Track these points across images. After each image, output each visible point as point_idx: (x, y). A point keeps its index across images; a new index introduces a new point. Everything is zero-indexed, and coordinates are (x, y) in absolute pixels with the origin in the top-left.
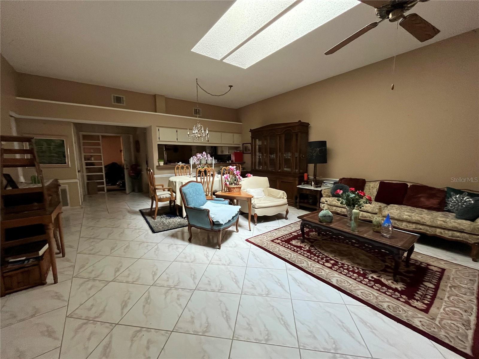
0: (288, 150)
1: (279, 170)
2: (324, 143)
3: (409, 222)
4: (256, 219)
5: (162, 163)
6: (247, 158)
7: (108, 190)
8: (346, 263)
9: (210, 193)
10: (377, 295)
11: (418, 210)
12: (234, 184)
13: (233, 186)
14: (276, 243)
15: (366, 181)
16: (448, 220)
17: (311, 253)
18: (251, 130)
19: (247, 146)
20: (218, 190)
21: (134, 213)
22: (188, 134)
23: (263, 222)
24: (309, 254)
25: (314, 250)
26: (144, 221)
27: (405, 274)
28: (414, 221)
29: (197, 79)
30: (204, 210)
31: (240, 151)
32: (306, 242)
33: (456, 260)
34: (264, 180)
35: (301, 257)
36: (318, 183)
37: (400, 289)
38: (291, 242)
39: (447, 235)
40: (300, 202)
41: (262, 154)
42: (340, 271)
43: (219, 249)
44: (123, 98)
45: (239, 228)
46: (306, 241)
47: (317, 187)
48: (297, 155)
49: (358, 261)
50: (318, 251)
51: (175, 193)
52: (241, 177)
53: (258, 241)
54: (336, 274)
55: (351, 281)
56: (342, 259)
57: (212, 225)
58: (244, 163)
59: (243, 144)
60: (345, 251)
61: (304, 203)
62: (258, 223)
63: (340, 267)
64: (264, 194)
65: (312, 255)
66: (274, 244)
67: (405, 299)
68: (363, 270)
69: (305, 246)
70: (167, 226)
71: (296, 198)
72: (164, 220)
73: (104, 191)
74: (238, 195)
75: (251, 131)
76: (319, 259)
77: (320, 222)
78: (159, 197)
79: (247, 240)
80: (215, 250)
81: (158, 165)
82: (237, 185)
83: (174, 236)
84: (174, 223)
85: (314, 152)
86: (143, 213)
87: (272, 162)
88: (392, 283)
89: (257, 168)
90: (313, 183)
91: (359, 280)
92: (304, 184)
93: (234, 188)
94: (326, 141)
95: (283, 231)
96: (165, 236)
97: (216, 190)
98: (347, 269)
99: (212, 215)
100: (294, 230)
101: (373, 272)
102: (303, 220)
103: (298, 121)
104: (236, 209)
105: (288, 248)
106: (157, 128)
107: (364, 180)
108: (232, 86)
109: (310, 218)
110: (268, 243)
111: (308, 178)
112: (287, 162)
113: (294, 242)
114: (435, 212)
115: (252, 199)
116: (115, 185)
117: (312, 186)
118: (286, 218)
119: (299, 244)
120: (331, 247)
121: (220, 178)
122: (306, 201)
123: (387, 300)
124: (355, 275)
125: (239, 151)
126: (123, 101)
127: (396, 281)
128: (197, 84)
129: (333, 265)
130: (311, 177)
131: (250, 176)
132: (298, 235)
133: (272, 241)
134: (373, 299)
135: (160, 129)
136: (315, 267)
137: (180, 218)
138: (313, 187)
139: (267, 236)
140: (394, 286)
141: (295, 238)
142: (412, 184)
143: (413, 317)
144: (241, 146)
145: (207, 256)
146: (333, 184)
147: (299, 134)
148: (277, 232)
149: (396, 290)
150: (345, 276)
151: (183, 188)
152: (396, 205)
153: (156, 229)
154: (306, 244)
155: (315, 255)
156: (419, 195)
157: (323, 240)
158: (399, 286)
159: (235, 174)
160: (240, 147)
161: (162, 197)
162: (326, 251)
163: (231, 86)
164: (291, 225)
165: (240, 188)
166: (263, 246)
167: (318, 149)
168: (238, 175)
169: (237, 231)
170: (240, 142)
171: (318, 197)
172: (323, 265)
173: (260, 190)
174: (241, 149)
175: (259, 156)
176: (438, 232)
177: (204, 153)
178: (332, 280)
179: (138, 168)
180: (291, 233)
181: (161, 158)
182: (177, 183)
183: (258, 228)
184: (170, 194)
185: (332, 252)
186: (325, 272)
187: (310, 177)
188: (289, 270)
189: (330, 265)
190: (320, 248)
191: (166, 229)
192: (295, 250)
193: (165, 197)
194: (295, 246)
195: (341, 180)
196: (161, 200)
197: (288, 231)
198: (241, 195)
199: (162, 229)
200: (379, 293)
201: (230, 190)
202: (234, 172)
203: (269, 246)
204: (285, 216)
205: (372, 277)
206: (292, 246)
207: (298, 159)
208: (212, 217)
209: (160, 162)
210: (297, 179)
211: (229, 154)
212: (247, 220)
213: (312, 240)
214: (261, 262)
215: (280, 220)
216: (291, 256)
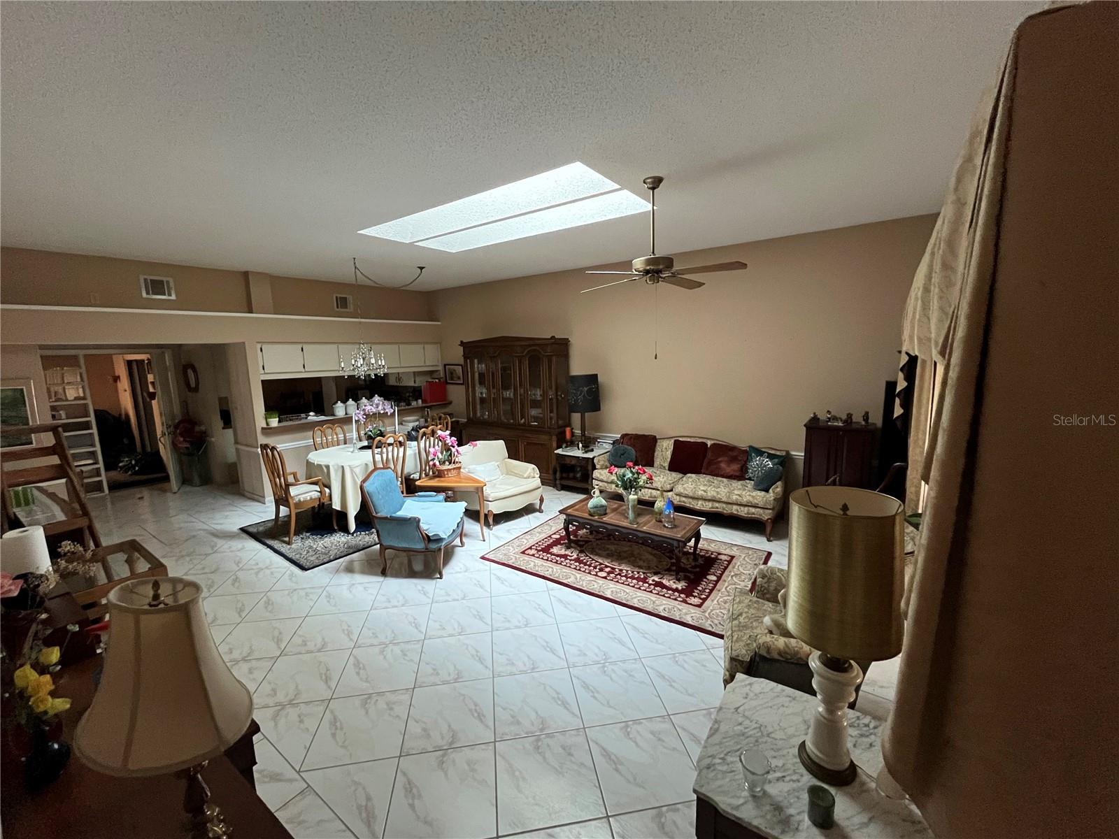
0: (535, 383)
1: (521, 419)
2: (593, 379)
3: (705, 500)
4: (491, 520)
5: (274, 422)
6: (457, 393)
8: (624, 567)
9: (400, 479)
10: (654, 599)
11: (717, 480)
12: (447, 463)
13: (447, 466)
14: (528, 554)
15: (657, 437)
16: (744, 493)
17: (581, 562)
18: (462, 342)
19: (454, 370)
21: (231, 536)
23: (504, 522)
24: (577, 564)
25: (584, 558)
26: (269, 551)
27: (690, 569)
28: (710, 498)
29: (354, 259)
31: (440, 381)
32: (572, 547)
33: (751, 542)
34: (499, 446)
35: (567, 570)
36: (588, 444)
37: (680, 588)
38: (551, 550)
39: (743, 512)
40: (561, 478)
41: (488, 389)
42: (616, 580)
43: (441, 578)
44: (168, 282)
45: (464, 540)
46: (573, 545)
47: (586, 452)
48: (551, 394)
49: (641, 563)
50: (590, 558)
51: (329, 488)
52: (459, 448)
53: (501, 556)
54: (612, 585)
55: (628, 589)
56: (620, 565)
57: (426, 542)
58: (450, 403)
59: (445, 365)
60: (625, 552)
61: (568, 478)
62: (494, 525)
63: (617, 575)
64: (500, 472)
65: (582, 565)
66: (526, 558)
67: (683, 598)
68: (644, 573)
69: (572, 553)
70: (326, 554)
71: (555, 473)
72: (309, 542)
74: (457, 482)
75: (462, 344)
76: (592, 568)
77: (591, 515)
78: (297, 500)
79: (483, 558)
80: (434, 581)
81: (265, 426)
82: (454, 463)
83: (349, 569)
84: (336, 545)
85: (579, 393)
86: (254, 535)
88: (674, 582)
89: (479, 414)
90: (580, 445)
91: (638, 586)
92: (566, 447)
93: (449, 470)
94: (597, 375)
95: (538, 535)
96: (330, 572)
97: (408, 473)
98: (626, 576)
100: (554, 529)
101: (656, 574)
102: (567, 515)
104: (460, 508)
105: (547, 560)
106: (259, 346)
107: (655, 436)
108: (423, 268)
109: (577, 510)
110: (517, 556)
111: (573, 434)
113: (555, 550)
114: (735, 481)
115: (484, 488)
117: (579, 449)
118: (540, 511)
119: (563, 552)
120: (608, 549)
121: (417, 448)
122: (571, 475)
123: (664, 602)
124: (635, 581)
125: (437, 380)
126: (168, 287)
127: (679, 580)
128: (356, 267)
129: (609, 573)
130: (578, 432)
132: (562, 538)
133: (523, 552)
134: (650, 604)
135: (266, 347)
136: (585, 580)
137: (342, 534)
138: (580, 451)
139: (513, 547)
140: (674, 586)
141: (556, 543)
142: (713, 442)
143: (686, 614)
144: (440, 368)
145: (424, 594)
146: (611, 444)
147: (554, 359)
148: (528, 537)
149: (676, 590)
150: (622, 585)
151: (365, 485)
152: (693, 475)
153: (303, 562)
154: (573, 550)
155: (585, 564)
156: (719, 459)
157: (597, 540)
158: (680, 586)
160: (437, 371)
161: (302, 500)
162: (600, 556)
163: (421, 268)
164: (549, 521)
165: (460, 468)
166: (510, 563)
167: (586, 389)
168: (454, 447)
169: (463, 544)
170: (438, 361)
171: (590, 468)
172: (596, 575)
173: (493, 464)
174: (442, 375)
175: (481, 393)
176: (735, 510)
177: (377, 397)
178: (607, 593)
179: (197, 429)
180: (550, 536)
181: (270, 408)
182: (331, 467)
183: (497, 533)
184: (319, 490)
185: (608, 556)
186: (598, 584)
187: (576, 431)
188: (552, 590)
189: (604, 574)
190: (592, 553)
192: (557, 561)
193: (309, 498)
194: (558, 556)
195: (624, 436)
196: (300, 505)
197: (545, 533)
200: (658, 596)
201: (439, 474)
203: (519, 562)
204: (538, 508)
205: (653, 581)
206: (553, 556)
207: (554, 401)
208: (425, 529)
209: (269, 420)
210: (554, 438)
211: (416, 385)
212: (478, 524)
213: (581, 543)
214: (511, 586)
215: (530, 516)
216: (553, 571)
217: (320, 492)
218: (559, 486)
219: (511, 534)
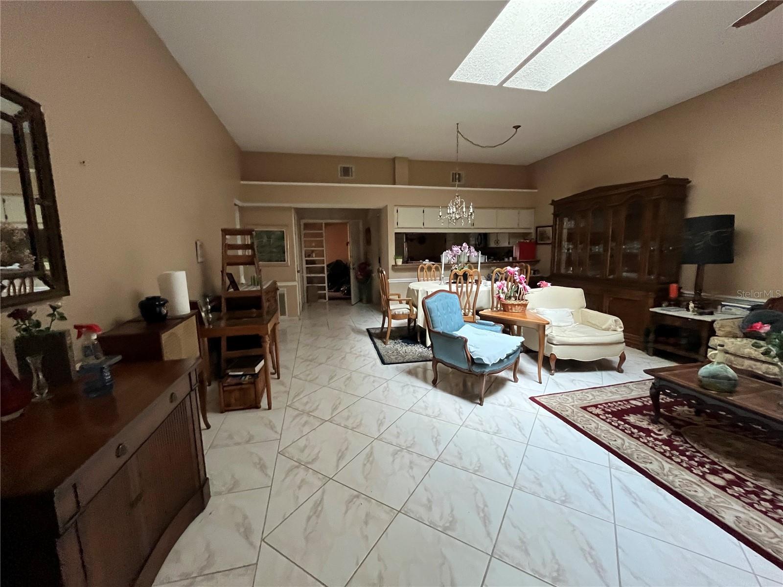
0: (633, 234)
1: (609, 276)
2: (726, 220)
4: (553, 364)
5: (400, 262)
6: (544, 253)
7: (331, 299)
8: (770, 487)
9: (471, 311)
12: (513, 299)
13: (512, 301)
14: (591, 413)
17: (674, 448)
18: (553, 201)
19: (545, 231)
20: (485, 308)
21: (359, 332)
22: (441, 215)
23: (567, 371)
24: (668, 448)
25: (681, 443)
26: (372, 346)
29: (458, 124)
30: (458, 337)
31: (530, 241)
32: (661, 423)
34: (576, 294)
35: (648, 451)
36: (705, 305)
38: (626, 417)
40: (656, 342)
41: (575, 247)
42: (748, 501)
43: (481, 404)
44: (352, 168)
45: (518, 376)
46: (661, 420)
47: (701, 314)
48: (654, 246)
50: (693, 447)
51: (417, 307)
52: (528, 287)
53: (554, 404)
54: (736, 505)
56: (757, 477)
57: (470, 364)
58: (538, 261)
59: (537, 228)
60: (769, 460)
61: (666, 343)
62: (556, 372)
63: (748, 492)
64: (573, 320)
65: (675, 452)
66: (587, 416)
69: (660, 430)
70: (403, 357)
71: (647, 334)
72: (398, 346)
73: (326, 299)
74: (521, 317)
75: (554, 203)
76: (693, 463)
77: (702, 387)
78: (393, 312)
79: (533, 399)
80: (473, 405)
81: (394, 264)
82: (519, 299)
83: (411, 373)
84: (413, 353)
85: (697, 239)
86: (371, 334)
87: (596, 259)
89: (563, 271)
90: (691, 305)
92: (667, 306)
93: (513, 305)
94: (733, 216)
95: (610, 394)
96: (398, 371)
97: (481, 307)
98: (771, 502)
99: (470, 347)
100: (635, 394)
102: (658, 378)
103: (660, 178)
104: (515, 341)
105: (617, 427)
106: (396, 208)
108: (520, 126)
109: (675, 375)
110: (575, 410)
111: (680, 294)
112: (631, 261)
113: (632, 418)
115: (547, 326)
116: (339, 292)
117: (688, 310)
118: (620, 371)
119: (644, 424)
120: (729, 445)
121: (491, 287)
122: (672, 340)
125: (528, 241)
126: (352, 172)
128: (458, 132)
129: (730, 483)
130: (689, 292)
131: (546, 286)
132: (645, 407)
133: (585, 408)
135: (400, 209)
136: (681, 477)
137: (421, 346)
138: (690, 313)
139: (573, 398)
141: (636, 410)
144: (533, 231)
145: (460, 413)
146: (748, 309)
147: (663, 203)
148: (595, 393)
150: (763, 516)
151: (427, 301)
153: (386, 359)
154: (662, 427)
155: (682, 453)
157: (708, 426)
159: (517, 281)
160: (530, 233)
161: (397, 313)
162: (712, 449)
163: (517, 127)
164: (631, 384)
165: (525, 305)
166: (564, 414)
167: (710, 233)
168: (521, 284)
169: (516, 380)
170: (531, 225)
171: (704, 334)
172: (703, 477)
173: (565, 312)
174: (533, 236)
175: (568, 250)
177: (464, 245)
178: (723, 515)
179: (368, 268)
180: (627, 401)
181: (399, 253)
182: (419, 292)
183: (557, 380)
184: (409, 308)
185: (728, 455)
186: (705, 493)
187: (686, 292)
188: (617, 469)
189: (721, 482)
190: (697, 441)
191: (400, 361)
192: (633, 433)
193: (401, 313)
194: (635, 427)
196: (395, 317)
197: (621, 395)
198: (526, 318)
199: (394, 360)
201: (505, 308)
202: (515, 278)
203: (576, 417)
204: (616, 366)
206: (627, 425)
207: (656, 254)
208: (471, 351)
209: (397, 260)
210: (652, 295)
211: (510, 246)
212: (535, 363)
213: (678, 422)
214: (556, 442)
215: (604, 373)
216: (623, 445)
217: (410, 310)
218: (651, 350)
219: (575, 384)
